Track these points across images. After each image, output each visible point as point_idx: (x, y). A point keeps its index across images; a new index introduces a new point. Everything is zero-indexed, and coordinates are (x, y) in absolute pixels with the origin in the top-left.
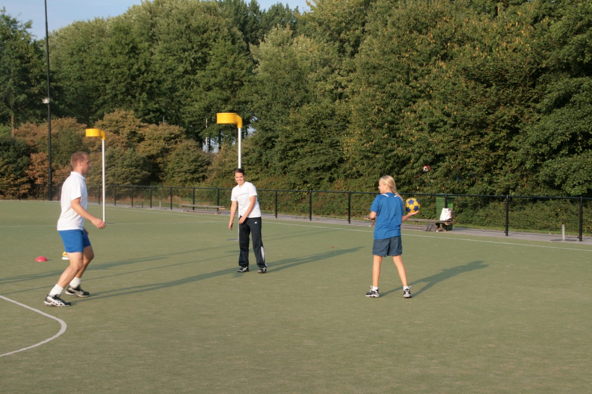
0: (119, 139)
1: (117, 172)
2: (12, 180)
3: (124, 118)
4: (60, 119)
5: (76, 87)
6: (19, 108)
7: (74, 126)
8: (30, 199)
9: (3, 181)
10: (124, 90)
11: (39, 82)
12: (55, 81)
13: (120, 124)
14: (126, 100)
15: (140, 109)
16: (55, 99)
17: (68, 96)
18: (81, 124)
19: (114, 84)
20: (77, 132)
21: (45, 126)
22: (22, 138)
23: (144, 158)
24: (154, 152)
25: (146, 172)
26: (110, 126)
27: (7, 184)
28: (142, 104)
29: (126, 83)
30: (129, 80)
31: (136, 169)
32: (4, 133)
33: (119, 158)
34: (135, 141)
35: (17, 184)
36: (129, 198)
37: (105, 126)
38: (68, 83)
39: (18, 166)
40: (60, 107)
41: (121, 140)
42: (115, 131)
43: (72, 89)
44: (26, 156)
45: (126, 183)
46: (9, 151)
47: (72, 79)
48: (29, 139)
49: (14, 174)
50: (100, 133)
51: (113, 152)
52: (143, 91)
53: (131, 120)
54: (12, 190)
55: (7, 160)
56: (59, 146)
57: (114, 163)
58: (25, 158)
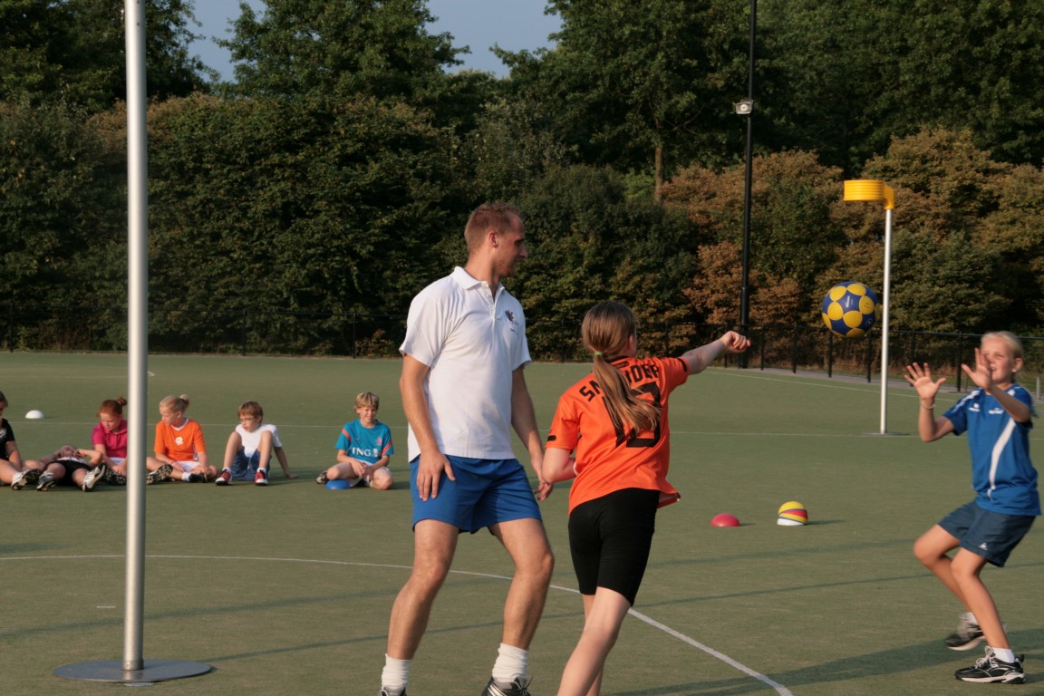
0: (927, 207)
1: (918, 295)
2: (652, 314)
3: (945, 148)
4: (774, 156)
5: (820, 68)
6: (675, 129)
7: (810, 173)
10: (948, 71)
11: (727, 59)
12: (768, 55)
13: (933, 167)
14: (952, 99)
15: (989, 124)
16: (764, 104)
17: (799, 94)
18: (829, 166)
19: (922, 57)
20: (817, 190)
21: (736, 173)
22: (680, 206)
23: (993, 259)
24: (1025, 242)
25: (997, 298)
26: (903, 172)
28: (995, 110)
29: (955, 51)
30: (964, 45)
31: (971, 287)
32: (635, 192)
33: (925, 258)
34: (970, 213)
35: (663, 324)
36: (949, 369)
37: (892, 170)
38: (800, 59)
39: (667, 276)
40: (776, 121)
41: (934, 210)
42: (917, 185)
43: (810, 75)
44: (685, 251)
45: (941, 327)
46: (646, 240)
47: (810, 49)
48: (696, 209)
49: (658, 298)
50: (881, 191)
52: (1000, 72)
53: (964, 154)
54: (651, 338)
55: (640, 262)
56: (770, 227)
57: (911, 272)
58: (685, 257)
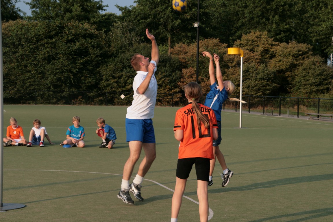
0: (254, 56)
1: (251, 84)
2: (168, 91)
3: (259, 38)
4: (206, 40)
5: (220, 12)
6: (175, 31)
7: (217, 46)
8: (181, 106)
9: (161, 91)
10: (260, 13)
11: (191, 9)
12: (204, 8)
13: (255, 44)
14: (261, 22)
15: (273, 30)
16: (203, 23)
17: (213, 20)
18: (223, 43)
19: (252, 9)
20: (219, 51)
21: (194, 46)
22: (176, 56)
23: (274, 73)
24: (284, 67)
25: (275, 85)
26: (246, 45)
27: (163, 93)
28: (274, 26)
29: (262, 7)
30: (264, 5)
31: (267, 81)
32: (162, 52)
33: (253, 72)
34: (267, 58)
35: (171, 94)
36: (261, 107)
37: (243, 45)
38: (214, 9)
39: (172, 79)
40: (206, 29)
41: (256, 57)
42: (250, 49)
43: (217, 14)
44: (178, 70)
45: (258, 94)
46: (166, 67)
47: (217, 6)
48: (181, 57)
49: (170, 86)
50: (239, 51)
51: (248, 67)
52: (276, 14)
53: (265, 39)
54: (168, 98)
55: (164, 74)
56: (205, 63)
57: (249, 77)
58: (178, 72)
